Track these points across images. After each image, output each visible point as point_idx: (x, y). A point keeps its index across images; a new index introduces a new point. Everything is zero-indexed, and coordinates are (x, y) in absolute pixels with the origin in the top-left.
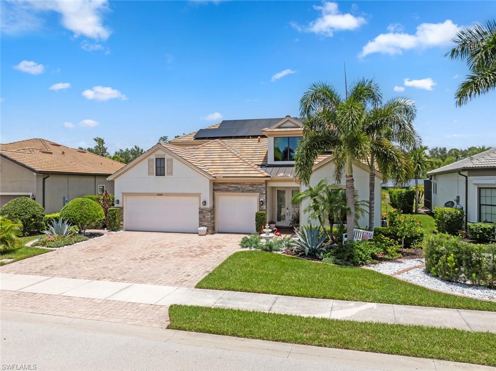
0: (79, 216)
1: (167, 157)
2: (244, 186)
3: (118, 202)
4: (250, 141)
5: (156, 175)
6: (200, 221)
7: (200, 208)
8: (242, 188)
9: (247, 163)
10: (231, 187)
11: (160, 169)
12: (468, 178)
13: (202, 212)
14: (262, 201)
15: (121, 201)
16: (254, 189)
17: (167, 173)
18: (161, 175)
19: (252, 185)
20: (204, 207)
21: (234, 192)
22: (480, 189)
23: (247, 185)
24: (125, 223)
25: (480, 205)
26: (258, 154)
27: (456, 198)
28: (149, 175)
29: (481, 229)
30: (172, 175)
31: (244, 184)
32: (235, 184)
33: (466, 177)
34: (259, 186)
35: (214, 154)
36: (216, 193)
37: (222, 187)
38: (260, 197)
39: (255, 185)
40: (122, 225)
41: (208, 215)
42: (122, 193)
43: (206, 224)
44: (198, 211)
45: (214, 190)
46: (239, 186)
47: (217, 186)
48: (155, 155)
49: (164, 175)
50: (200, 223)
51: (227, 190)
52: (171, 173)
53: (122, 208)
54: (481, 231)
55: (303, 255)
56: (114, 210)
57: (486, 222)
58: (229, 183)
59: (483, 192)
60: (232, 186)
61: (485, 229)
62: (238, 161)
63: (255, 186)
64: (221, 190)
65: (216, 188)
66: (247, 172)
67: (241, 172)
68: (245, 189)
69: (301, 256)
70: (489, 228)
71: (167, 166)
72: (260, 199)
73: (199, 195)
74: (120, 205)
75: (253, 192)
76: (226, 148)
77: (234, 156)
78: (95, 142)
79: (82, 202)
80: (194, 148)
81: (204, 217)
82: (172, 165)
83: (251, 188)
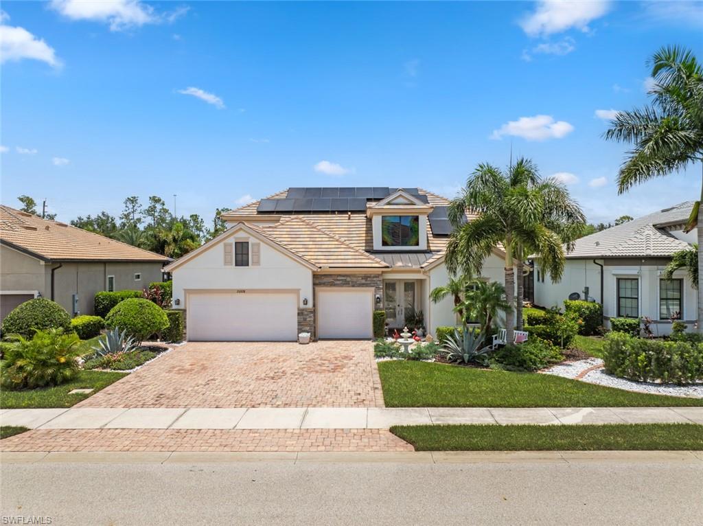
0: (141, 324)
1: (252, 240)
2: (355, 279)
3: (178, 302)
4: (336, 217)
5: (236, 265)
6: (298, 325)
7: (299, 309)
8: (352, 282)
9: (352, 248)
10: (338, 280)
11: (242, 255)
12: (605, 267)
13: (302, 313)
14: (378, 298)
15: (182, 300)
16: (369, 282)
17: (253, 262)
18: (242, 265)
19: (366, 277)
20: (305, 307)
21: (342, 286)
22: (618, 280)
23: (359, 277)
24: (189, 331)
25: (619, 298)
26: (355, 235)
27: (584, 289)
28: (225, 265)
29: (627, 325)
30: (259, 265)
31: (354, 276)
32: (344, 276)
33: (602, 266)
34: (375, 279)
35: (302, 236)
36: (317, 288)
37: (326, 280)
38: (375, 292)
39: (370, 277)
40: (185, 333)
41: (310, 317)
42: (185, 290)
43: (308, 328)
44: (296, 312)
45: (314, 284)
46: (348, 279)
47: (320, 279)
48: (236, 238)
49: (248, 265)
50: (300, 327)
51: (332, 284)
52: (257, 263)
53: (185, 311)
54: (626, 327)
55: (463, 362)
56: (177, 314)
57: (627, 316)
58: (335, 275)
59: (622, 284)
60: (338, 278)
61: (631, 324)
62: (339, 246)
63: (368, 279)
64: (324, 284)
65: (317, 282)
66: (357, 261)
67: (349, 261)
68: (356, 283)
69: (460, 363)
70: (635, 324)
71: (252, 252)
72: (375, 296)
73: (297, 291)
74: (182, 306)
75: (367, 286)
76: (315, 228)
77: (331, 239)
78: (21, 203)
79: (141, 304)
80: (270, 227)
81: (305, 320)
82: (259, 251)
83: (363, 281)
